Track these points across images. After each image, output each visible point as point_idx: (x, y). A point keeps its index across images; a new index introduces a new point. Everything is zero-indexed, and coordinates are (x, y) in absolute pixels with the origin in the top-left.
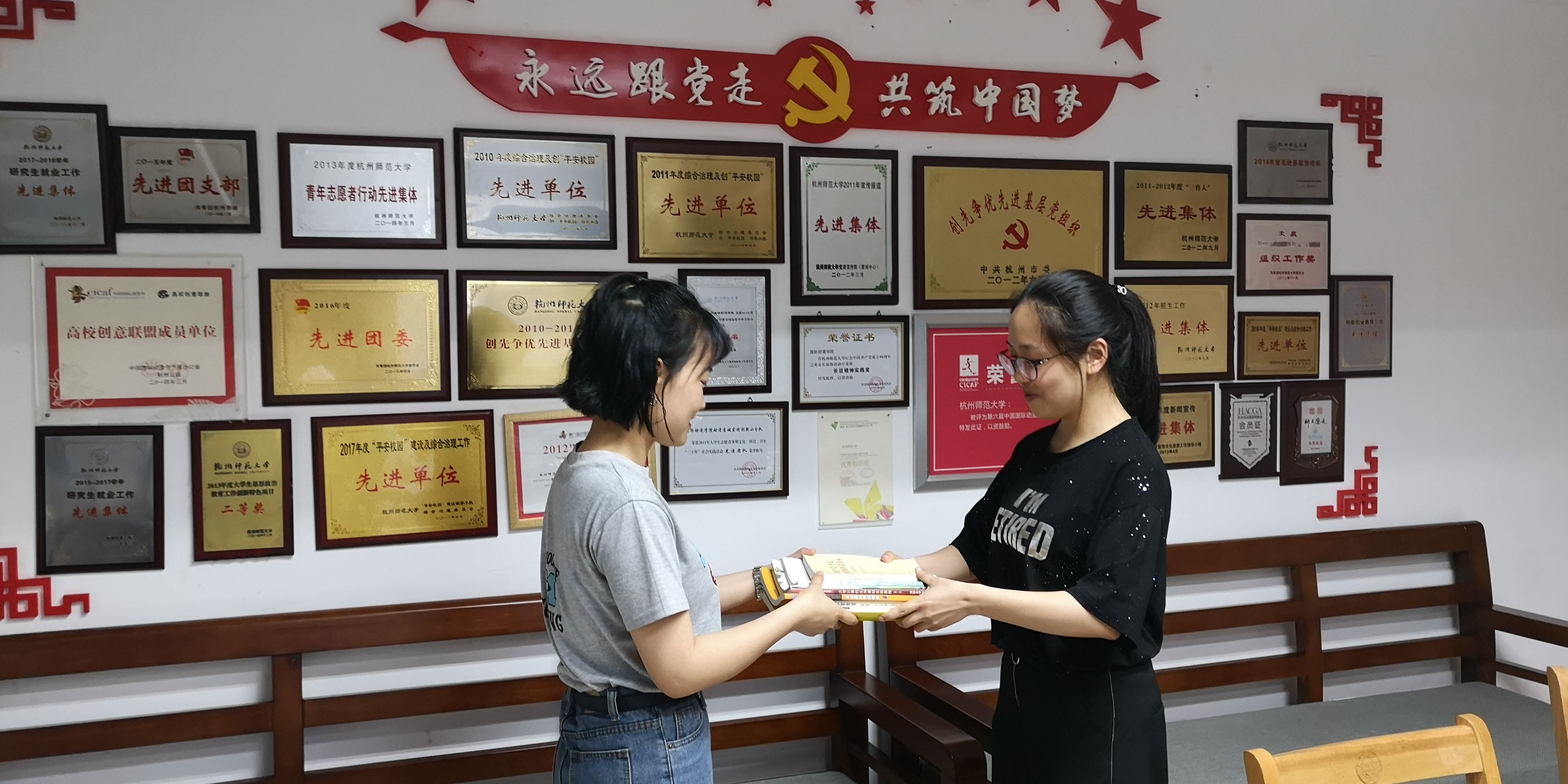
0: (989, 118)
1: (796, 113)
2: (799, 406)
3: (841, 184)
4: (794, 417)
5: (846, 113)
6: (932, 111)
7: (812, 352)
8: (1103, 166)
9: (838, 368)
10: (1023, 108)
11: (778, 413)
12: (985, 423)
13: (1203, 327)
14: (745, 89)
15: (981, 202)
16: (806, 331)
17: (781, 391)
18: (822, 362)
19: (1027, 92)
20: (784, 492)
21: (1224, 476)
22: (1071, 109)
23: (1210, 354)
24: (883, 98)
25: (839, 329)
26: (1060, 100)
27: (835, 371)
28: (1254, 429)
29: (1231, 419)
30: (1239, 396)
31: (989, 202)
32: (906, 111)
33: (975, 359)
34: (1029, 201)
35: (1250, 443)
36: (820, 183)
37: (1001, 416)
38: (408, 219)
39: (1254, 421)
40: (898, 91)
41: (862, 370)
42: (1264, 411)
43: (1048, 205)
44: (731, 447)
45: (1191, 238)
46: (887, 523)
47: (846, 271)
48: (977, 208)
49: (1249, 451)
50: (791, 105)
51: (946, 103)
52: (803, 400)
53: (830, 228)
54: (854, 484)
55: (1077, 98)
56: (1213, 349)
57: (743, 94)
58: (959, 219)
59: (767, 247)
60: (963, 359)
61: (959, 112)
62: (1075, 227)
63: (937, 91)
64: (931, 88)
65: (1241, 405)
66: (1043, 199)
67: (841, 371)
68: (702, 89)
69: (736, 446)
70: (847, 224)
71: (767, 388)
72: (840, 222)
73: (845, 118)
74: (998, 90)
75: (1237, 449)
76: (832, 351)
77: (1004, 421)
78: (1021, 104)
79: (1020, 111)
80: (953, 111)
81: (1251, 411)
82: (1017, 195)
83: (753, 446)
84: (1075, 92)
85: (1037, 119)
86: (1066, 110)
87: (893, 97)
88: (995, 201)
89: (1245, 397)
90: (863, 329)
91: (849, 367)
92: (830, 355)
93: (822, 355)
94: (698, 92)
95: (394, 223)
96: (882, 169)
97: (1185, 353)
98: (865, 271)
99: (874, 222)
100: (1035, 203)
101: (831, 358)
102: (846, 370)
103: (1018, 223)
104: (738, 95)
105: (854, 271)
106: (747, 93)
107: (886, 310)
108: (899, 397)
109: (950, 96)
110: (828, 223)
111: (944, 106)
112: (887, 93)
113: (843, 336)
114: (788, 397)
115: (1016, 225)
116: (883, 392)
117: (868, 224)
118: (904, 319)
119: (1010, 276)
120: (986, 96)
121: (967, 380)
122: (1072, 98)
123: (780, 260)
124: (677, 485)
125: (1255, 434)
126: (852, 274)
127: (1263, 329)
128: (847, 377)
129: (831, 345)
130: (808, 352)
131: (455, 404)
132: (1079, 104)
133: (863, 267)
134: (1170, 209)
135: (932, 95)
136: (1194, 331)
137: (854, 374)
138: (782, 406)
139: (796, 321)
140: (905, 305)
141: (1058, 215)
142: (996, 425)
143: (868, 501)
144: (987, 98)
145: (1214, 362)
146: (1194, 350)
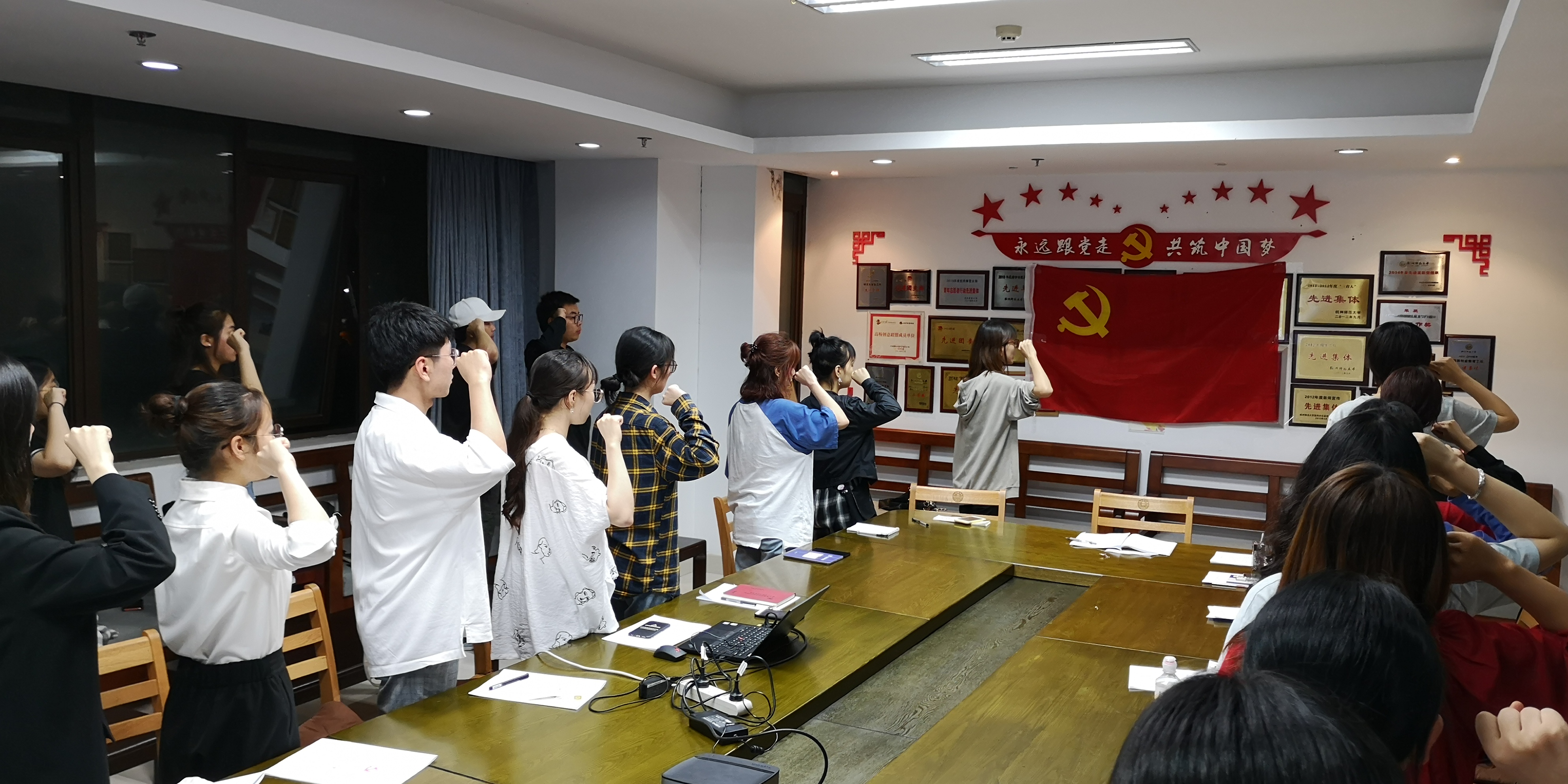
0: (1222, 255)
1: (1126, 256)
5: (1149, 255)
6: (1192, 253)
8: (1289, 276)
10: (1241, 250)
13: (1347, 357)
14: (1104, 248)
19: (1244, 243)
22: (1268, 250)
23: (1352, 371)
24: (1168, 249)
26: (1263, 246)
32: (1179, 254)
38: (975, 300)
40: (1176, 245)
45: (1342, 312)
50: (1124, 253)
51: (1200, 249)
55: (1272, 245)
56: (1354, 369)
57: (1103, 250)
61: (1206, 253)
63: (1195, 245)
64: (1192, 243)
68: (1086, 249)
73: (1149, 258)
74: (1228, 243)
78: (1240, 248)
79: (1239, 251)
80: (1203, 253)
84: (1271, 242)
85: (1249, 255)
86: (1266, 250)
87: (1173, 248)
94: (1084, 250)
95: (971, 301)
97: (1334, 370)
104: (1101, 250)
109: (1202, 246)
111: (1198, 251)
112: (1171, 247)
120: (1221, 245)
122: (1269, 245)
132: (1274, 247)
134: (1328, 297)
135: (1193, 246)
136: (1342, 359)
144: (1222, 246)
145: (1356, 375)
146: (1340, 369)
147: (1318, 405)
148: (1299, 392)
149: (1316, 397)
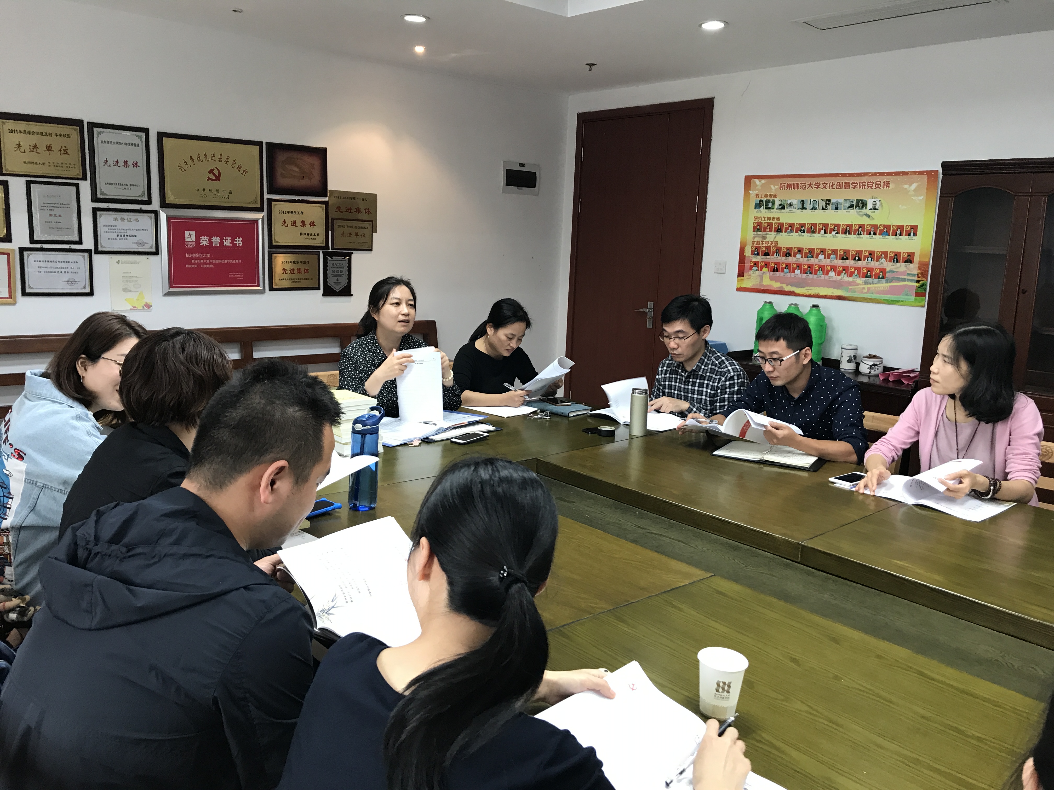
2: (97, 252)
3: (117, 143)
4: (96, 257)
7: (104, 226)
9: (119, 234)
11: (87, 255)
12: (200, 264)
15: (195, 158)
16: (101, 215)
17: (88, 243)
18: (110, 231)
20: (91, 294)
21: (325, 294)
23: (316, 237)
25: (119, 215)
27: (118, 236)
28: (340, 273)
29: (328, 268)
30: (331, 258)
31: (199, 157)
33: (193, 233)
34: (220, 158)
35: (338, 280)
36: (105, 142)
37: (208, 261)
39: (339, 269)
41: (132, 236)
43: (231, 160)
44: (59, 270)
46: (149, 310)
47: (122, 186)
48: (193, 160)
49: (337, 283)
52: (100, 249)
53: (112, 165)
54: (130, 291)
58: (183, 165)
59: (77, 172)
60: (187, 233)
62: (245, 172)
66: (228, 158)
67: (121, 236)
69: (63, 270)
70: (121, 163)
71: (80, 242)
72: (117, 162)
76: (116, 226)
77: (210, 264)
81: (338, 265)
82: (214, 155)
83: (73, 271)
88: (202, 157)
90: (132, 216)
91: (126, 234)
92: (114, 228)
93: (110, 228)
96: (140, 137)
97: (303, 236)
98: (132, 187)
99: (136, 163)
100: (224, 159)
101: (115, 229)
102: (124, 236)
103: (215, 169)
105: (126, 187)
107: (145, 207)
108: (153, 250)
110: (110, 162)
113: (121, 218)
114: (92, 247)
115: (213, 170)
116: (144, 247)
117: (133, 164)
118: (154, 212)
119: (211, 194)
121: (189, 243)
123: (85, 178)
124: (30, 288)
125: (340, 276)
126: (125, 188)
127: (344, 227)
128: (124, 239)
129: (114, 223)
130: (102, 226)
133: (131, 185)
137: (128, 238)
138: (89, 251)
139: (95, 210)
140: (155, 204)
141: (236, 166)
142: (205, 266)
143: (138, 300)
145: (319, 241)
146: (308, 234)
147: (293, 270)
148: (278, 258)
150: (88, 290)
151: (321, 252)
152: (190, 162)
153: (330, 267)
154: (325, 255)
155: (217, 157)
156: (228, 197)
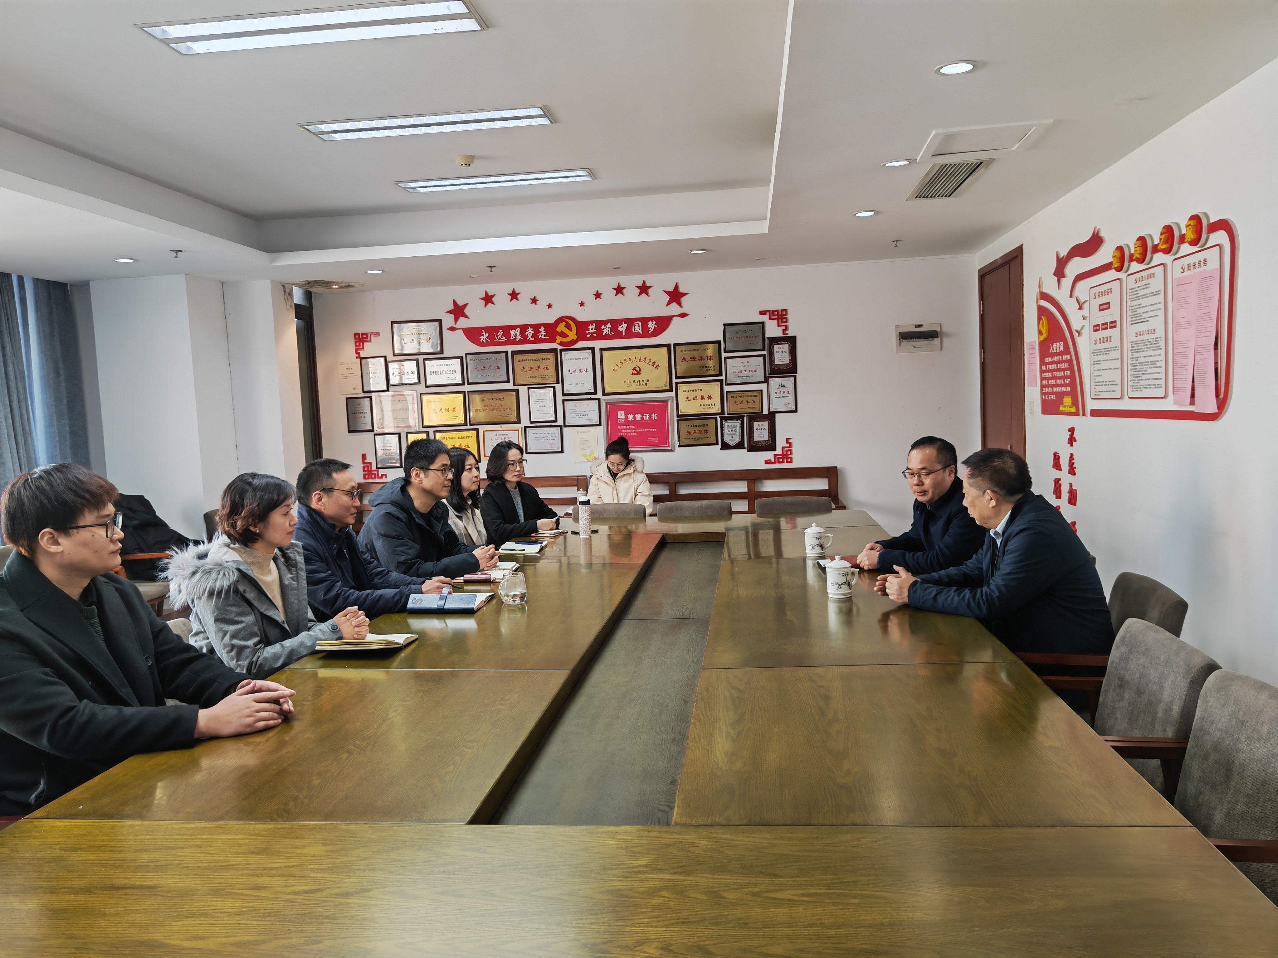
0: (624, 334)
1: (559, 339)
2: (565, 426)
3: (575, 359)
4: (565, 429)
5: (575, 337)
6: (604, 334)
7: (570, 410)
8: (668, 346)
9: (578, 415)
11: (559, 429)
13: (710, 397)
14: (544, 334)
15: (623, 361)
16: (567, 404)
17: (560, 422)
18: (573, 413)
19: (637, 325)
20: (562, 452)
21: (723, 448)
22: (653, 328)
23: (712, 406)
24: (587, 332)
25: (577, 403)
26: (649, 326)
28: (734, 432)
30: (726, 421)
31: (626, 361)
32: (595, 335)
33: (623, 412)
34: (640, 359)
35: (733, 437)
36: (569, 359)
37: (633, 431)
38: (454, 378)
39: (734, 429)
40: (592, 329)
41: (585, 415)
42: (738, 426)
43: (647, 360)
44: (545, 438)
45: (703, 367)
47: (578, 385)
48: (622, 363)
49: (733, 440)
50: (558, 337)
52: (567, 424)
53: (573, 373)
54: (586, 450)
55: (655, 325)
56: (714, 405)
57: (543, 335)
58: (616, 367)
59: (553, 379)
60: (619, 413)
61: (613, 333)
62: (657, 367)
63: (605, 328)
64: (603, 327)
65: (728, 424)
66: (645, 358)
68: (531, 335)
69: (547, 438)
70: (578, 371)
71: (556, 421)
72: (575, 370)
73: (575, 339)
74: (626, 325)
75: (727, 439)
78: (635, 328)
79: (635, 331)
80: (611, 333)
81: (733, 426)
82: (635, 357)
83: (552, 438)
84: (654, 323)
85: (641, 333)
86: (651, 329)
87: (591, 331)
88: (628, 360)
89: (729, 421)
90: (585, 403)
91: (582, 414)
92: (575, 411)
93: (573, 411)
94: (529, 336)
95: (450, 379)
96: (589, 353)
97: (703, 406)
98: (585, 385)
99: (587, 370)
100: (642, 359)
106: (544, 335)
107: (593, 397)
108: (598, 423)
109: (610, 329)
111: (608, 332)
112: (589, 330)
113: (579, 405)
114: (562, 424)
115: (636, 367)
116: (593, 422)
118: (599, 399)
119: (634, 384)
121: (620, 419)
122: (653, 325)
123: (558, 383)
124: (530, 449)
125: (734, 434)
126: (581, 386)
127: (737, 397)
128: (582, 417)
129: (576, 408)
130: (568, 410)
131: (469, 427)
132: (656, 326)
134: (694, 358)
135: (604, 329)
136: (706, 399)
138: (560, 426)
139: (564, 401)
140: (599, 395)
141: (651, 363)
143: (590, 455)
144: (623, 328)
145: (717, 409)
146: (707, 405)
147: (695, 431)
148: (683, 424)
149: (694, 426)
150: (560, 450)
151: (718, 417)
152: (619, 365)
153: (726, 428)
154: (722, 419)
155: (638, 359)
156: (646, 384)
